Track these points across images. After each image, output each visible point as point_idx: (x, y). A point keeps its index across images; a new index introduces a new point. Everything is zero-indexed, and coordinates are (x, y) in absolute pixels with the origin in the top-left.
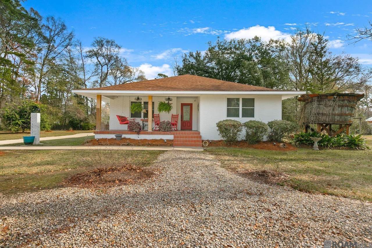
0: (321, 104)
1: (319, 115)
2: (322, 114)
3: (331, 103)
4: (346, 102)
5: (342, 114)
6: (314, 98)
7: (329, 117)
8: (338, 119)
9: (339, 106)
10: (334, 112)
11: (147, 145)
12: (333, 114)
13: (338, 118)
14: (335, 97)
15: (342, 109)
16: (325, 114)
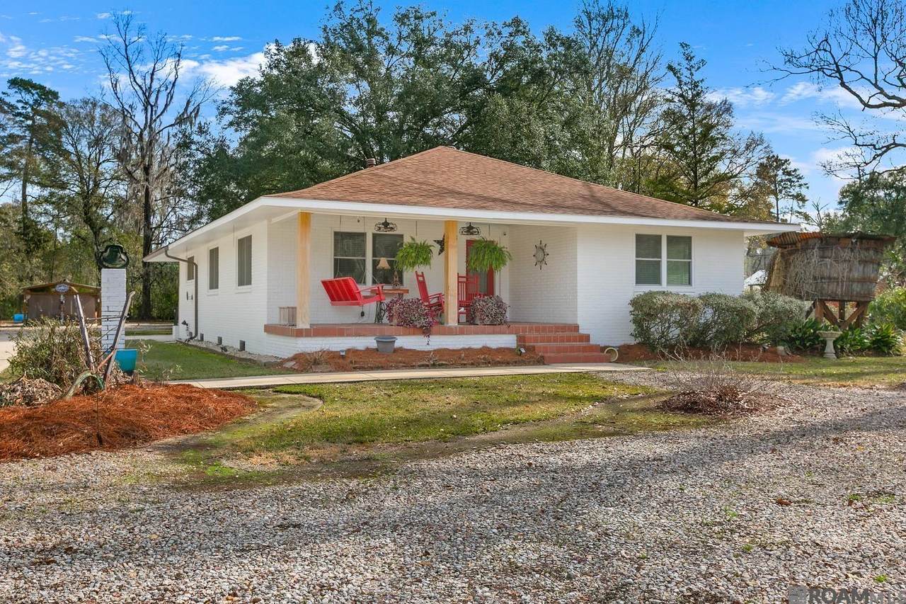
0: (826, 255)
1: (823, 281)
2: (830, 278)
3: (846, 254)
4: (871, 252)
5: (864, 279)
6: (810, 242)
7: (842, 286)
8: (858, 290)
9: (861, 262)
10: (851, 276)
11: (483, 363)
12: (848, 278)
13: (857, 286)
14: (854, 241)
15: (866, 269)
16: (834, 278)
